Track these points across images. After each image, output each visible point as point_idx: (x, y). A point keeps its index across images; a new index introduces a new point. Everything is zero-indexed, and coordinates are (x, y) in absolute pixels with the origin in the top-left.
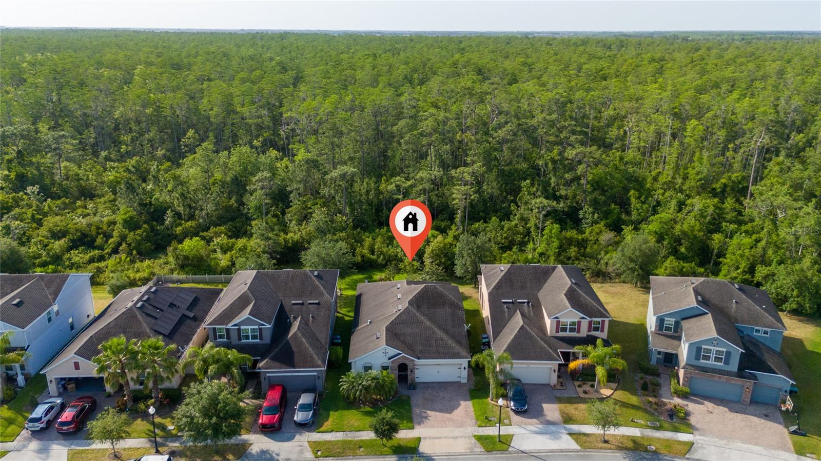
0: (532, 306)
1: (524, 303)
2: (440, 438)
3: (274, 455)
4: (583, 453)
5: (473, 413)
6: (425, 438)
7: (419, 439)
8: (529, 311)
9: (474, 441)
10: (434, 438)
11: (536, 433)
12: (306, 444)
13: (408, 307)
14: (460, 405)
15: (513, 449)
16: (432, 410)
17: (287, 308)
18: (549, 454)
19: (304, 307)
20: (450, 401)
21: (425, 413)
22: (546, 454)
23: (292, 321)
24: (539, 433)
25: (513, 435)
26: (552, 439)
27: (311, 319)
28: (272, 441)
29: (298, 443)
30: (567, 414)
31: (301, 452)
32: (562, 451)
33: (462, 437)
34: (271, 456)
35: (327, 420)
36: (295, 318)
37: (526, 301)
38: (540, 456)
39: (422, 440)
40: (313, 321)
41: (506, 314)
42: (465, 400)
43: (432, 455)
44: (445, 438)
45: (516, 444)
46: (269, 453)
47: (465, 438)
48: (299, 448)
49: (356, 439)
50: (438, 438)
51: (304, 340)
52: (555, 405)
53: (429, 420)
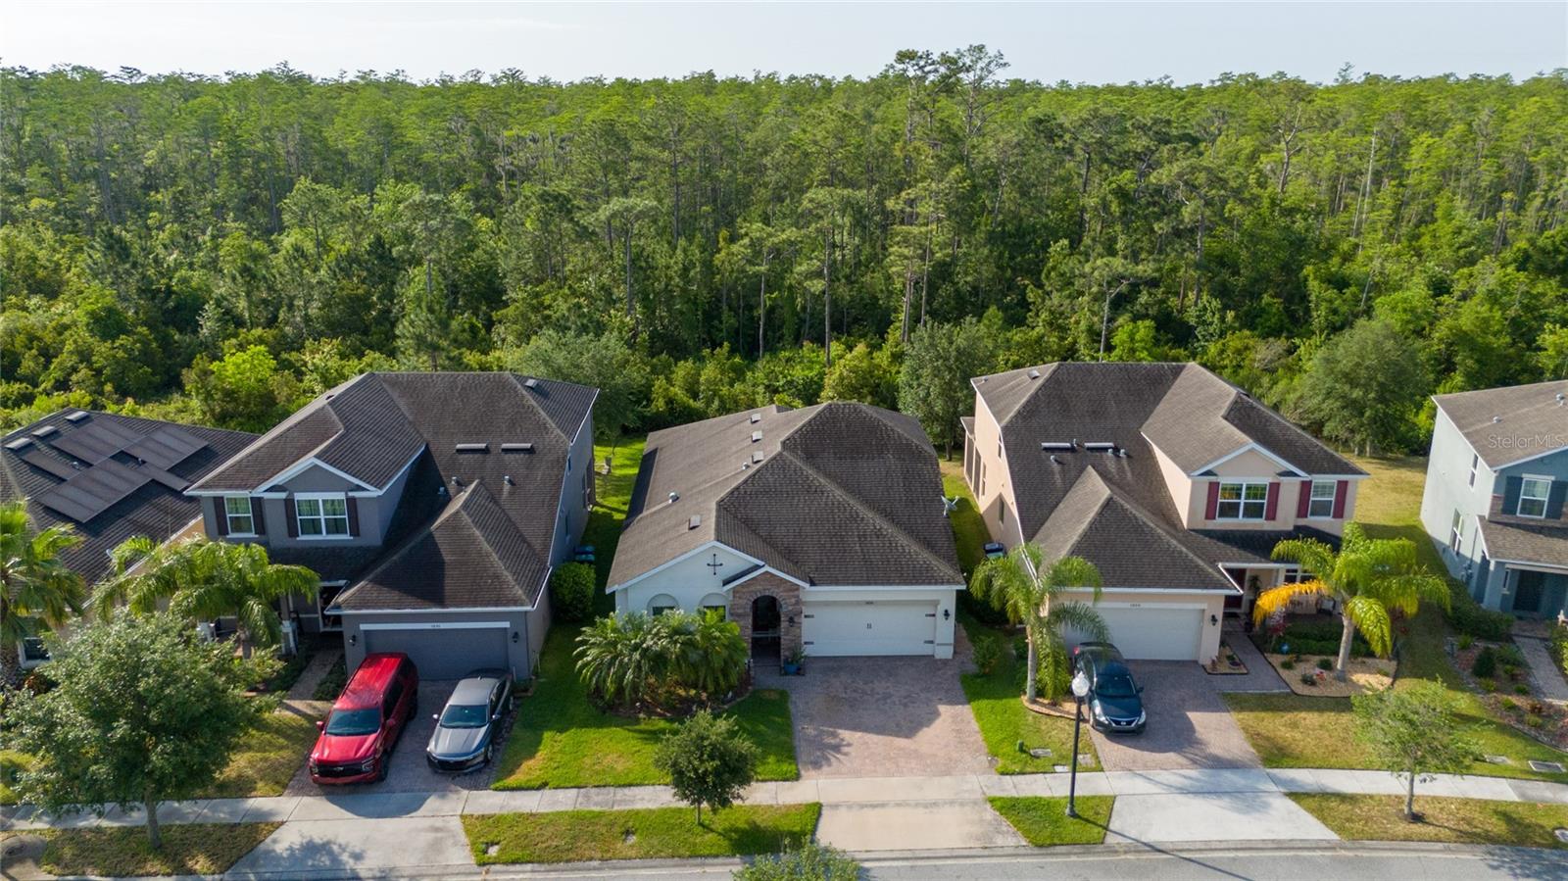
0: (1129, 456)
1: (1106, 449)
2: (883, 805)
3: (345, 857)
4: (1351, 854)
5: (980, 737)
6: (835, 806)
7: (816, 810)
8: (1121, 470)
9: (990, 814)
10: (862, 806)
11: (1183, 791)
12: (456, 824)
13: (780, 454)
14: (937, 714)
15: (1120, 839)
16: (855, 728)
17: (441, 462)
18: (1241, 854)
19: (490, 459)
20: (905, 705)
21: (834, 735)
22: (1232, 854)
23: (452, 491)
24: (1196, 793)
25: (1114, 798)
26: (1238, 811)
27: (507, 487)
28: (349, 815)
29: (428, 822)
30: (1268, 739)
31: (436, 847)
32: (1279, 846)
33: (952, 803)
34: (335, 859)
35: (531, 755)
36: (461, 485)
37: (1111, 444)
38: (1214, 860)
39: (825, 812)
40: (511, 493)
41: (1057, 476)
42: (952, 702)
43: (858, 856)
44: (898, 805)
45: (1126, 823)
46: (330, 853)
47: (962, 804)
48: (431, 836)
49: (616, 808)
50: (874, 806)
51: (477, 533)
52: (1225, 715)
53: (846, 754)
